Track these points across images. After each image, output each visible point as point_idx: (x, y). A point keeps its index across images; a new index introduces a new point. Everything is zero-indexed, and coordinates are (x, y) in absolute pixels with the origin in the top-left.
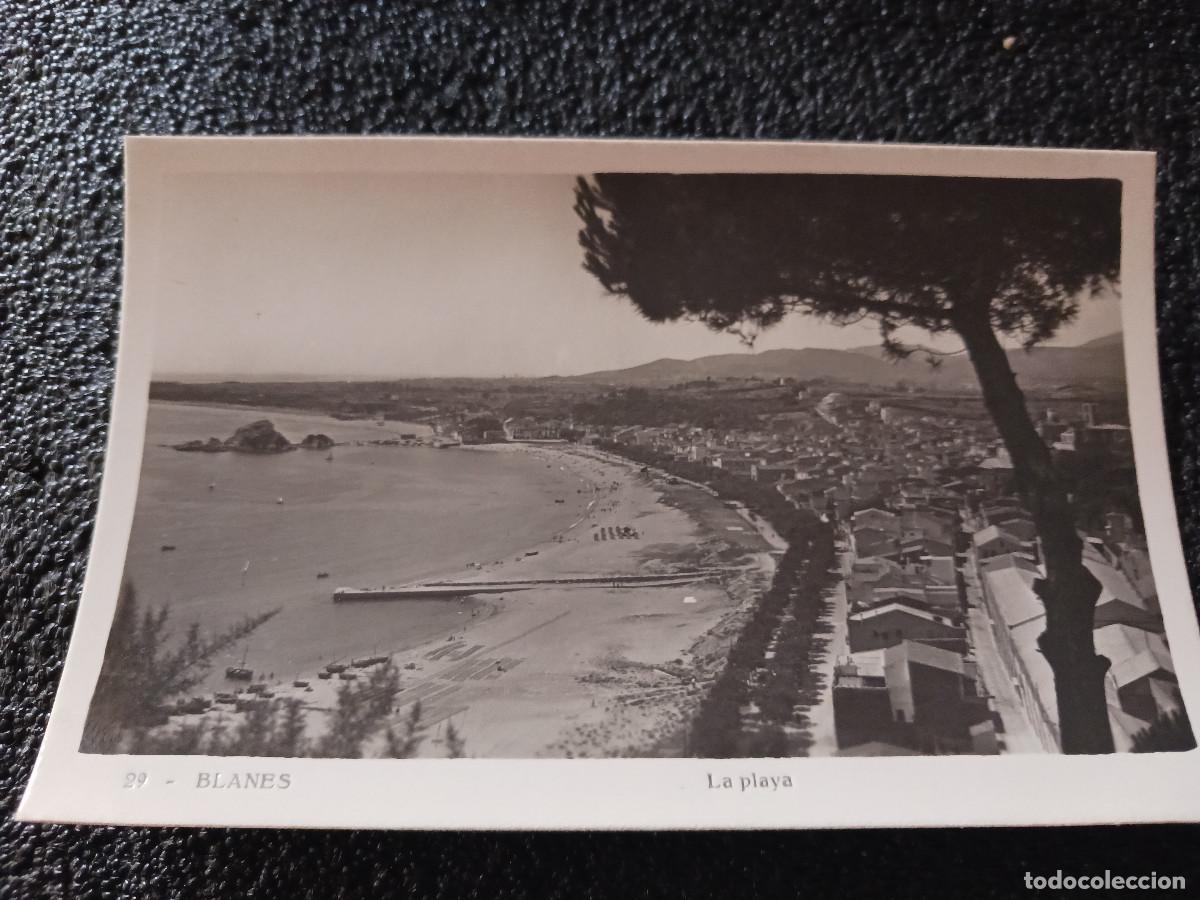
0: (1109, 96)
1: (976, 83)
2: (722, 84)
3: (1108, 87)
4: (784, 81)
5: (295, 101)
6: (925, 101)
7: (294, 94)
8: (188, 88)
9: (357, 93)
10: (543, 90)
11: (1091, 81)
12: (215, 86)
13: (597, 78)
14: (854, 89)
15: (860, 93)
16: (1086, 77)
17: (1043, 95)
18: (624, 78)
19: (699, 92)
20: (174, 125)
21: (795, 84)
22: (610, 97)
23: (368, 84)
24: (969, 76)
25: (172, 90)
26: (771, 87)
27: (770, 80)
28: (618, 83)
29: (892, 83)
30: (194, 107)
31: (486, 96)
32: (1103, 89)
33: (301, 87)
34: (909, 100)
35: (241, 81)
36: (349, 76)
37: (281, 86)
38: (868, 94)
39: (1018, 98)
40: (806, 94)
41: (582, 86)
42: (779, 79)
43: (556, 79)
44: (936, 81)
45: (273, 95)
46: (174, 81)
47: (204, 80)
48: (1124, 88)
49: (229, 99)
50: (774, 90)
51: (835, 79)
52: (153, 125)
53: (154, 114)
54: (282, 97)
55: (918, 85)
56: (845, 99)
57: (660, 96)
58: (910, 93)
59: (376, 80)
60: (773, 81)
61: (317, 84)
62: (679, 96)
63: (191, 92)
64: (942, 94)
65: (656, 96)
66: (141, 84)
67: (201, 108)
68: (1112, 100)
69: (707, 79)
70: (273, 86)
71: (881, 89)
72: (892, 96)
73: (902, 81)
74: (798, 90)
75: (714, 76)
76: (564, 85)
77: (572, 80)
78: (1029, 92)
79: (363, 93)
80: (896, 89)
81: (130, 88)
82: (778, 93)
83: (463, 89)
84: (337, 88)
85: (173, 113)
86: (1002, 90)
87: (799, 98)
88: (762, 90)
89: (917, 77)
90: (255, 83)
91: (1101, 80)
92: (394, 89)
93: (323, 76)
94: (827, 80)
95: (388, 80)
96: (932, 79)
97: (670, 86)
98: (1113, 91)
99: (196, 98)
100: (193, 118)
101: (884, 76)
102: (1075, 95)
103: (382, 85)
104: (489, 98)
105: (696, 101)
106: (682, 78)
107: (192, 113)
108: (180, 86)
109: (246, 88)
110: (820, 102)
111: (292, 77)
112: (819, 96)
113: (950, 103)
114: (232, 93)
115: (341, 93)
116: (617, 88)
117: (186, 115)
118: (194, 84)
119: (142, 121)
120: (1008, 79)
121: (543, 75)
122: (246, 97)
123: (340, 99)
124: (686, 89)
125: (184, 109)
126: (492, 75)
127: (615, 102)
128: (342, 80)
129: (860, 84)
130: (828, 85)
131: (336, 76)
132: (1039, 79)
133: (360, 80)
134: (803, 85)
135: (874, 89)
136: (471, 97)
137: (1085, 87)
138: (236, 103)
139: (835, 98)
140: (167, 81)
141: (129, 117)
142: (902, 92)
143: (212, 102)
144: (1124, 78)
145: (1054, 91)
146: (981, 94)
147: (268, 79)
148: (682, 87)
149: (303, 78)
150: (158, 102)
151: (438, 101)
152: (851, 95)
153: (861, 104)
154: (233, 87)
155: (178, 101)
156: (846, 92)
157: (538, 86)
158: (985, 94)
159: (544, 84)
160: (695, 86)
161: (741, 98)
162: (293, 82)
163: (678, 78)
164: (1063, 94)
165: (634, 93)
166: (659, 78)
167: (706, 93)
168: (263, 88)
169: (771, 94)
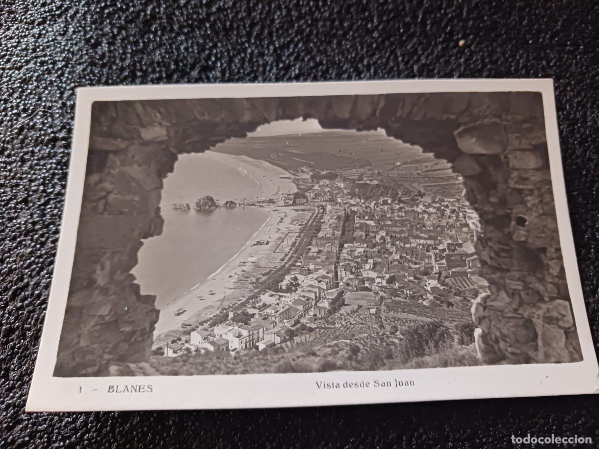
0: (511, 66)
1: (447, 62)
2: (325, 67)
3: (511, 62)
4: (354, 65)
5: (118, 80)
6: (423, 71)
7: (118, 77)
8: (66, 75)
9: (148, 76)
10: (239, 72)
11: (502, 59)
12: (79, 74)
13: (264, 66)
14: (389, 67)
15: (392, 69)
16: (499, 58)
17: (479, 67)
18: (277, 65)
19: (314, 71)
20: (59, 93)
21: (360, 66)
22: (271, 75)
23: (154, 72)
24: (443, 59)
25: (58, 77)
26: (348, 67)
27: (348, 64)
28: (275, 68)
29: (407, 63)
30: (69, 85)
31: (211, 76)
32: (508, 63)
33: (121, 74)
34: (415, 71)
35: (92, 72)
36: (144, 68)
37: (111, 74)
38: (395, 69)
39: (467, 69)
40: (365, 70)
41: (257, 70)
42: (352, 63)
43: (245, 67)
44: (428, 62)
45: (108, 78)
46: (59, 72)
47: (74, 72)
48: (518, 63)
49: (86, 80)
50: (350, 68)
51: (379, 62)
52: (49, 93)
53: (50, 89)
54: (112, 79)
55: (419, 64)
56: (384, 72)
57: (295, 74)
58: (416, 67)
59: (158, 69)
60: (350, 65)
61: (129, 72)
62: (304, 73)
63: (67, 78)
64: (431, 68)
65: (293, 74)
66: (43, 74)
67: (73, 85)
68: (512, 69)
69: (317, 65)
70: (108, 74)
71: (401, 66)
72: (407, 69)
73: (411, 62)
74: (362, 68)
75: (321, 63)
76: (249, 70)
77: (252, 67)
78: (472, 66)
79: (151, 76)
80: (409, 66)
81: (38, 77)
82: (352, 70)
83: (199, 73)
84: (139, 74)
85: (59, 88)
86: (459, 65)
87: (362, 72)
88: (344, 69)
89: (419, 60)
90: (98, 73)
91: (507, 59)
92: (167, 74)
93: (132, 68)
94: (375, 63)
95: (164, 69)
96: (426, 61)
97: (300, 69)
98: (513, 64)
99: (70, 80)
100: (69, 90)
101: (403, 60)
102: (494, 66)
103: (160, 72)
104: (213, 76)
105: (312, 75)
106: (306, 65)
107: (68, 88)
108: (62, 74)
109: (94, 75)
110: (372, 74)
111: (117, 69)
112: (372, 71)
113: (435, 72)
114: (88, 78)
115: (141, 76)
116: (274, 70)
117: (65, 88)
118: (69, 73)
119: (44, 92)
120: (462, 60)
121: (238, 65)
122: (94, 79)
123: (140, 79)
124: (308, 70)
125: (64, 85)
126: (214, 66)
127: (273, 77)
128: (141, 70)
129: (391, 64)
130: (376, 66)
131: (138, 68)
132: (477, 60)
133: (150, 70)
134: (364, 66)
135: (398, 67)
136: (204, 77)
137: (499, 63)
138: (89, 82)
139: (379, 71)
140: (56, 72)
141: (38, 90)
142: (412, 67)
143: (78, 82)
144: (517, 58)
145: (484, 66)
146: (450, 67)
147: (105, 70)
148: (306, 70)
149: (122, 69)
150: (51, 83)
151: (188, 78)
152: (387, 69)
153: (392, 74)
154: (88, 74)
155: (61, 82)
156: (385, 68)
157: (236, 71)
158: (452, 67)
159: (239, 69)
160: (312, 68)
161: (334, 73)
162: (117, 71)
163: (304, 65)
164: (489, 67)
165: (282, 73)
166: (294, 65)
167: (317, 71)
168: (103, 74)
169: (348, 71)
